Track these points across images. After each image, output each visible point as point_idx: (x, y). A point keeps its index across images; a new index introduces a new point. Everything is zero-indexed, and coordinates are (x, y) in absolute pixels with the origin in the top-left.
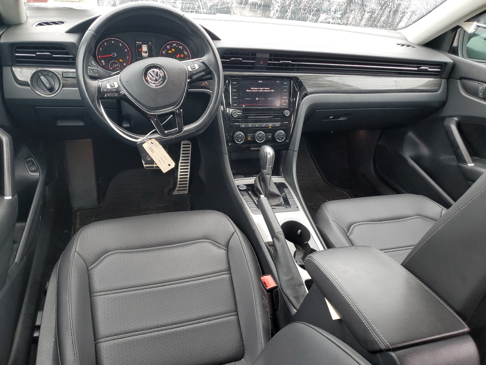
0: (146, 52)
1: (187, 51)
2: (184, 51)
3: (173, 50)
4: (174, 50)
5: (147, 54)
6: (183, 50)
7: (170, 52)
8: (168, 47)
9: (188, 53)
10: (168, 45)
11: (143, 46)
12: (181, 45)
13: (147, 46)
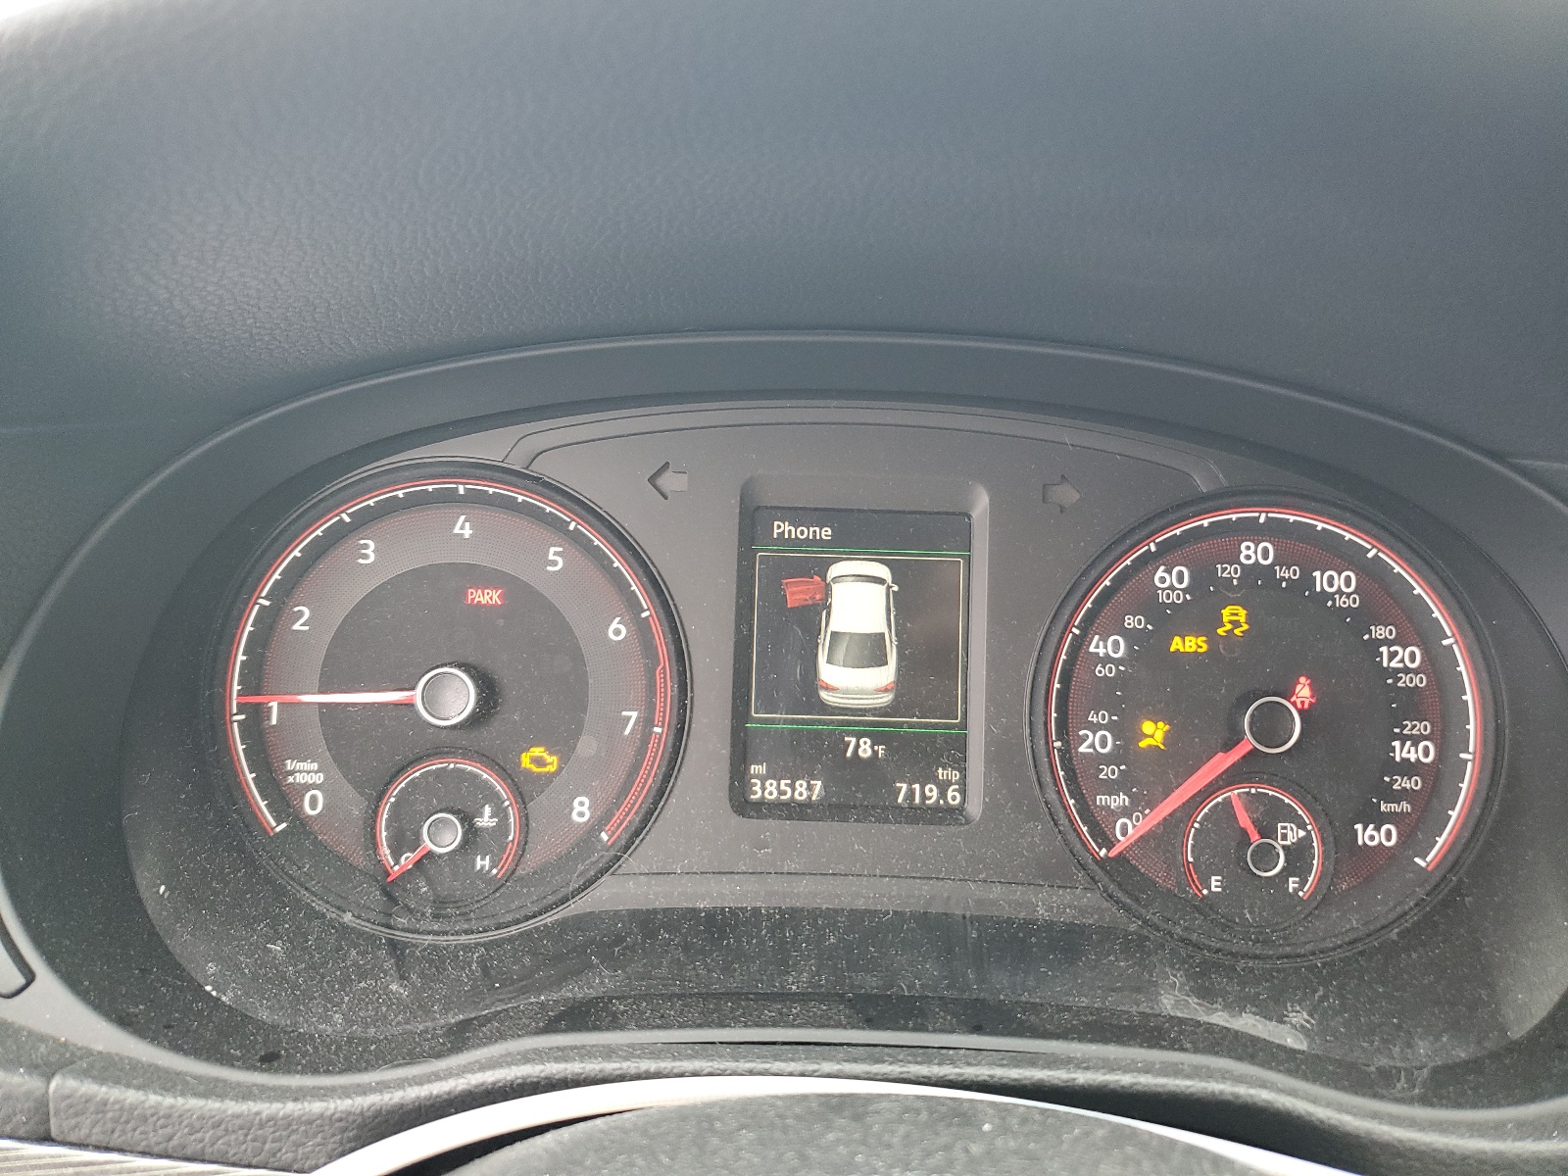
0: (871, 651)
1: (1416, 629)
2: (1380, 632)
3: (1234, 617)
4: (1242, 615)
5: (886, 675)
6: (1365, 616)
7: (1189, 644)
8: (1171, 582)
9: (1437, 663)
10: (1167, 553)
11: (834, 571)
12: (1343, 556)
13: (883, 572)
